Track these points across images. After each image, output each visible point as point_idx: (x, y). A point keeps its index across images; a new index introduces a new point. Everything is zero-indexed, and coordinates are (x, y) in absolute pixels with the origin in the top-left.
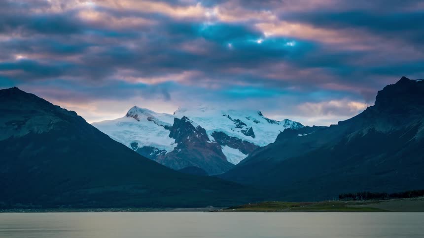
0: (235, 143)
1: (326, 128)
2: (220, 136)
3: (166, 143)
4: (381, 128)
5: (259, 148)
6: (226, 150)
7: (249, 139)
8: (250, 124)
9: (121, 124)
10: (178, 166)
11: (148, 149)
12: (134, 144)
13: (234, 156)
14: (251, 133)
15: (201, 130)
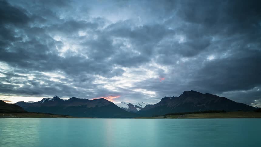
0: (139, 107)
1: (153, 105)
2: (136, 106)
3: (127, 107)
4: (162, 105)
5: (142, 108)
6: (137, 108)
7: (141, 107)
8: (141, 104)
9: (120, 104)
10: (129, 111)
11: (124, 108)
12: (122, 107)
13: (138, 109)
14: (141, 106)
15: (133, 105)
